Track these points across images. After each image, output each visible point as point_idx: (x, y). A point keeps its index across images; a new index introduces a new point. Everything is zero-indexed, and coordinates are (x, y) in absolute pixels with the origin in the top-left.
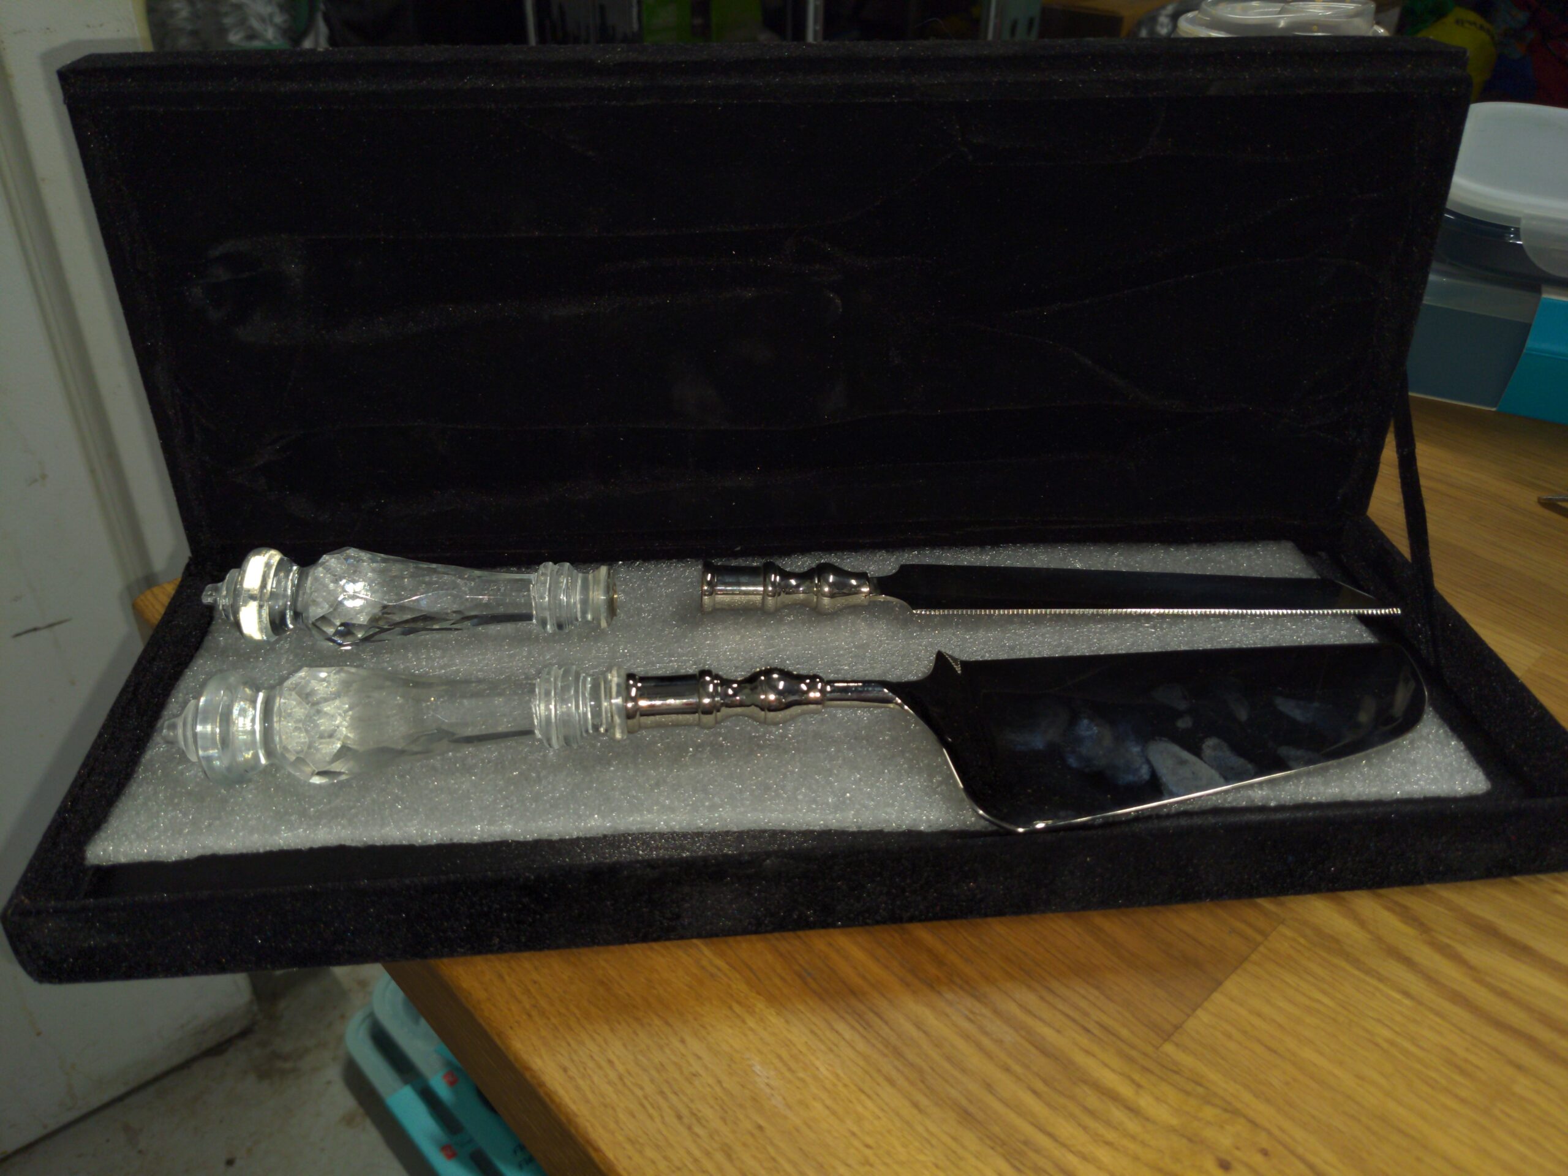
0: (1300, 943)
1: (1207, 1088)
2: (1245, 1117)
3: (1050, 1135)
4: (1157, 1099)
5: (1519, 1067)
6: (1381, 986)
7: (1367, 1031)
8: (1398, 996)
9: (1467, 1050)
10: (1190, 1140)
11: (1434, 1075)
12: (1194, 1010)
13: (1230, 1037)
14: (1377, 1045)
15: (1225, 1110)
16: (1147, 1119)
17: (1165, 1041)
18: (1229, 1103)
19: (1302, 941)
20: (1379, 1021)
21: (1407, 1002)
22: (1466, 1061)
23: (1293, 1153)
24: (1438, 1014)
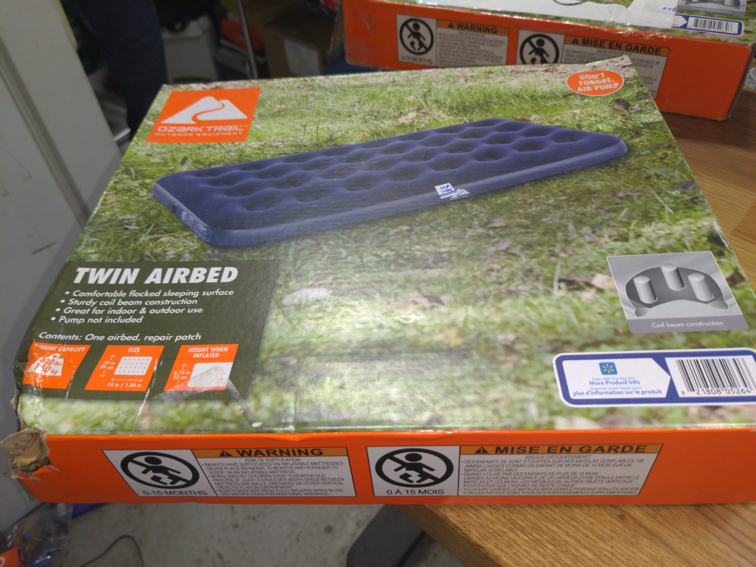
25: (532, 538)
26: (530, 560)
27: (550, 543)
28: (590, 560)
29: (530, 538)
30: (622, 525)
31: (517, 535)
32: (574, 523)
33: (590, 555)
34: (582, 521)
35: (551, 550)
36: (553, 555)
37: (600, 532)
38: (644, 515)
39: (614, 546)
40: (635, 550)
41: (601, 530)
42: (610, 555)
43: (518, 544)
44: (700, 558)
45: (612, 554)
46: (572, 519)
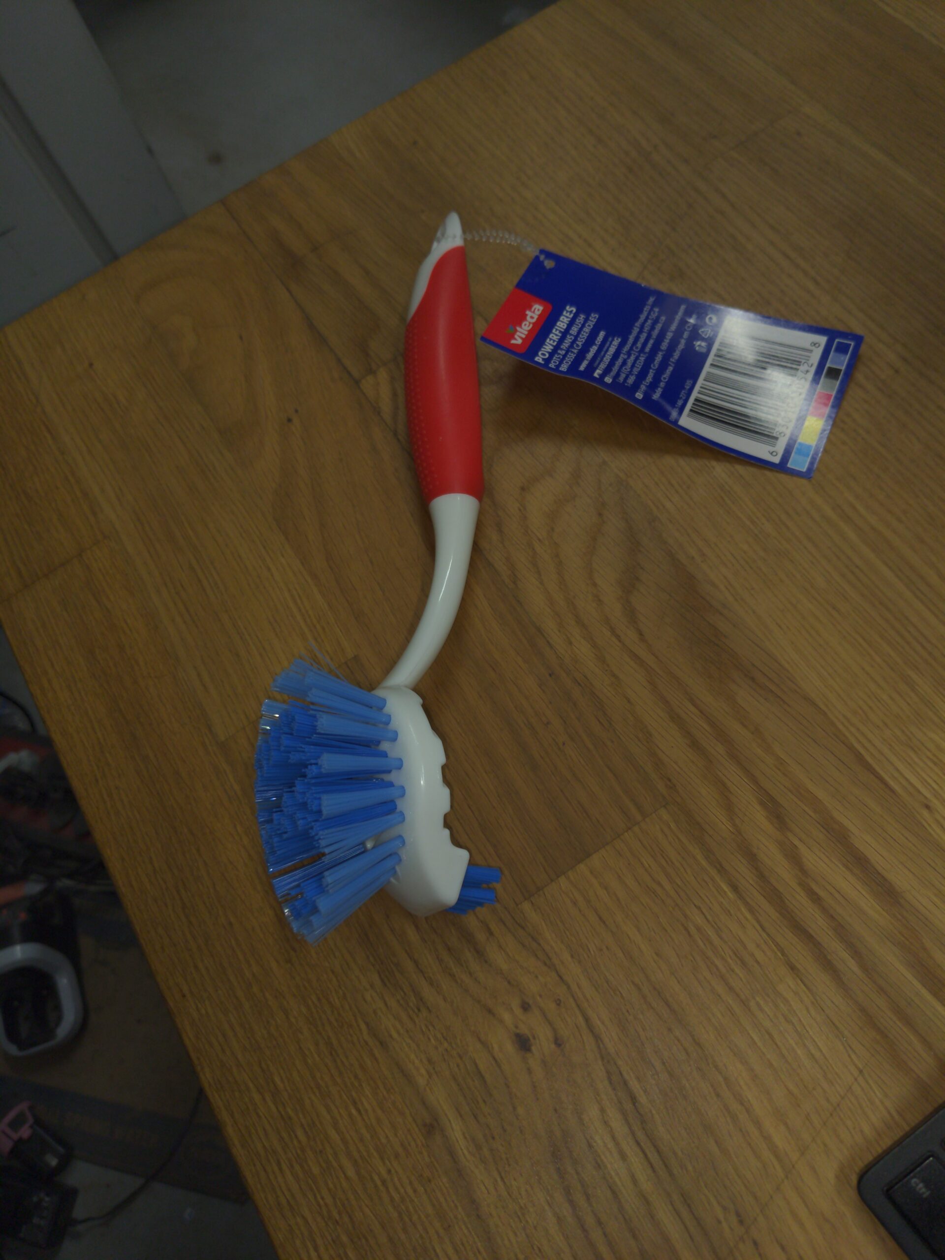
0: (669, 827)
1: (539, 944)
2: (557, 972)
3: (416, 962)
4: (500, 947)
5: (792, 968)
6: (718, 878)
7: (686, 916)
8: (725, 887)
9: (758, 946)
10: (509, 982)
11: (718, 962)
12: (558, 877)
13: (575, 903)
14: (686, 929)
15: (545, 964)
16: (486, 962)
17: (525, 899)
18: (550, 959)
19: (673, 825)
20: (699, 908)
21: (731, 895)
22: (752, 955)
23: (578, 1006)
24: (751, 910)
25: (283, 1113)
26: (264, 1147)
27: (304, 1129)
28: (347, 1178)
29: (280, 1112)
30: (424, 1141)
31: (264, 1099)
32: (354, 1111)
33: (351, 1172)
34: (366, 1111)
35: (299, 1142)
36: (299, 1152)
37: (384, 1141)
38: (465, 1138)
39: (393, 1171)
40: (421, 1189)
41: (387, 1137)
42: (379, 1183)
43: (257, 1114)
44: (509, 1240)
45: (384, 1182)
46: (354, 1103)
